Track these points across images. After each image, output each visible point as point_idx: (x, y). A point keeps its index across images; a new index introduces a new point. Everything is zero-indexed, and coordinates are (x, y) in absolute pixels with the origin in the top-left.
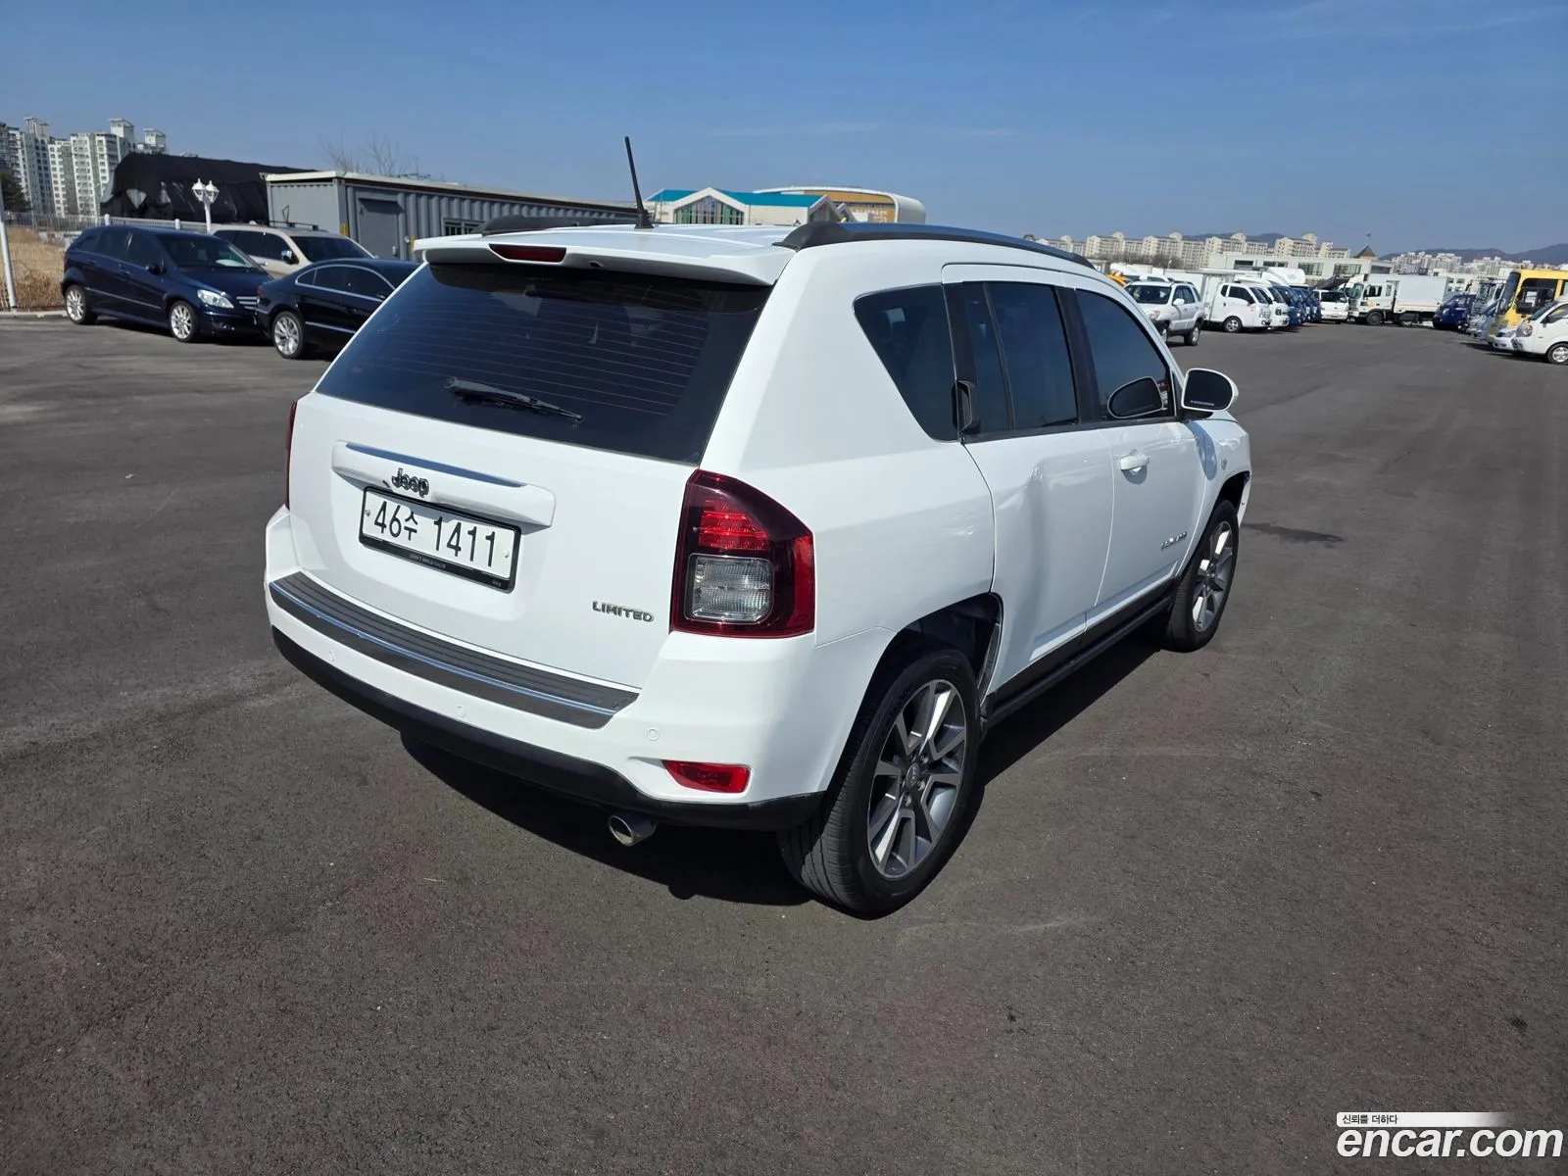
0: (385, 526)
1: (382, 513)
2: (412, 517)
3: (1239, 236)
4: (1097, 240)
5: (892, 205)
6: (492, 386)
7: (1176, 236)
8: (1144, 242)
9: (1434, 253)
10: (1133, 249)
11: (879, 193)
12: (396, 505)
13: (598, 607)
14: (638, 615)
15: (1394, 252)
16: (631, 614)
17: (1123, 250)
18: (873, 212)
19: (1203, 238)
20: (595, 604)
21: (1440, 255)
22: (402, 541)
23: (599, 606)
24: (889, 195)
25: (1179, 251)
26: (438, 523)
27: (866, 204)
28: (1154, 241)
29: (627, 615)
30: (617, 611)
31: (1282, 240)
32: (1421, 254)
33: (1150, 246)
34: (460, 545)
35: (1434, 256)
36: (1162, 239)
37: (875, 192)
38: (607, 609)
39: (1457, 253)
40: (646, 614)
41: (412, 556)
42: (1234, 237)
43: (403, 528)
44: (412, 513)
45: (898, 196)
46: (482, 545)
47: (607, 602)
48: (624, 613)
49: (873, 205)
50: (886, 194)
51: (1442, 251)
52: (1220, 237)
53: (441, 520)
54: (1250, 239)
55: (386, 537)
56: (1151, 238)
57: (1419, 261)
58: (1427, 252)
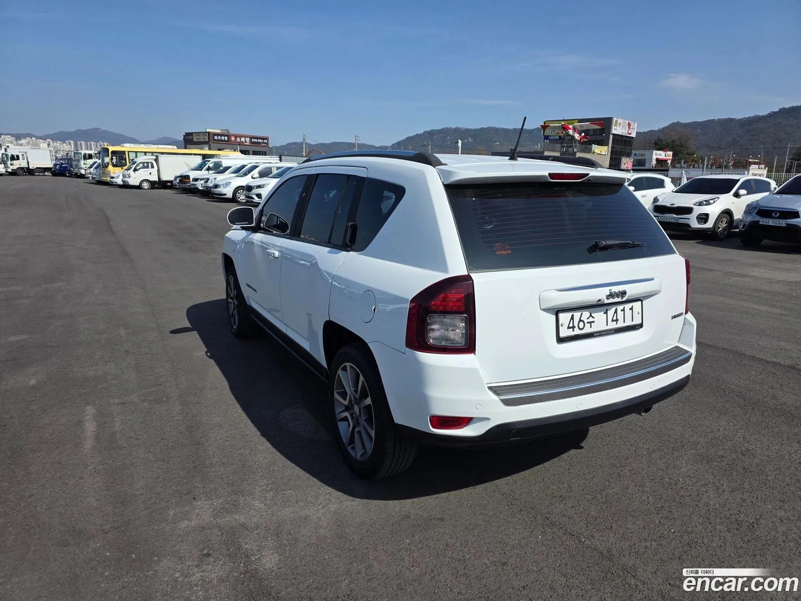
0: (575, 327)
1: (572, 321)
2: (591, 316)
6: (618, 240)
12: (580, 313)
22: (587, 330)
26: (606, 313)
34: (618, 318)
41: (595, 335)
43: (586, 323)
44: (591, 313)
46: (628, 313)
53: (607, 310)
55: (577, 332)
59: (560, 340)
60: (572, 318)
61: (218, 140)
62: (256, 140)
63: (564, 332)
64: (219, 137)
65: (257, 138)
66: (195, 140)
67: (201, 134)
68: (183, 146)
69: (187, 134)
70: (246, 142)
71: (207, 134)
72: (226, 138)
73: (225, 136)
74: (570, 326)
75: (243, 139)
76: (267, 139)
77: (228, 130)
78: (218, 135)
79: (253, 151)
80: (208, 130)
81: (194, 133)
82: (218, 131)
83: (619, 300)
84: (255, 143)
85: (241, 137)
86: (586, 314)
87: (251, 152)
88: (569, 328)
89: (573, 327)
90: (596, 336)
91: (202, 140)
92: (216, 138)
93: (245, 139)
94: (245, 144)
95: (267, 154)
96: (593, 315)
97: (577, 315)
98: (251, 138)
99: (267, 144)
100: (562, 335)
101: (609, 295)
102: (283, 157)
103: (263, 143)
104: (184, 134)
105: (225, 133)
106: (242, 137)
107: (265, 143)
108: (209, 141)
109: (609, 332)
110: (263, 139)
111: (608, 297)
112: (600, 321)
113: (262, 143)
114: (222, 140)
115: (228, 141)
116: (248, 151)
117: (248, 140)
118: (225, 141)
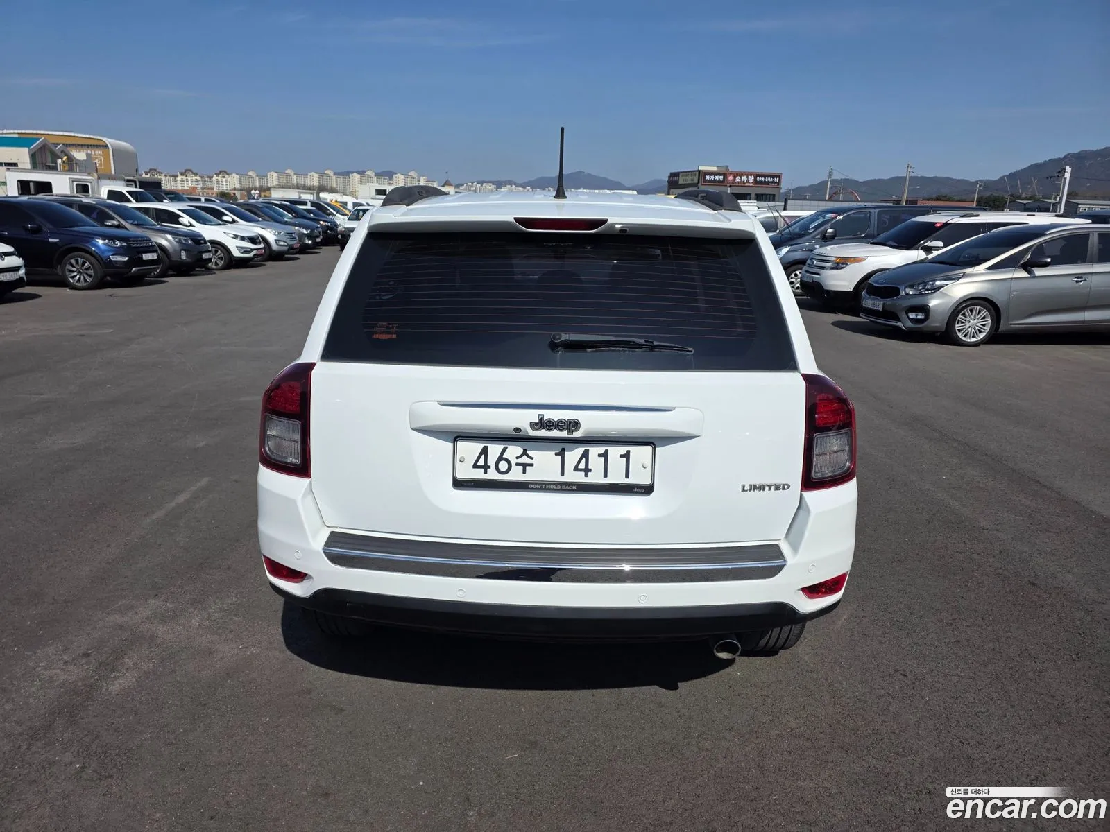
2: (525, 453)
3: (370, 173)
4: (275, 175)
5: (106, 146)
7: (329, 172)
8: (309, 176)
9: (481, 183)
10: (302, 181)
11: (92, 137)
13: (745, 489)
14: (777, 488)
15: (460, 183)
16: (773, 488)
17: (295, 182)
18: (89, 152)
19: (347, 174)
20: (744, 487)
21: (484, 184)
22: (516, 475)
23: (747, 488)
24: (102, 138)
25: (334, 182)
27: (82, 145)
28: (315, 176)
29: (770, 489)
30: (762, 488)
31: (396, 175)
32: (475, 184)
33: (313, 180)
35: (482, 185)
36: (321, 174)
37: (88, 136)
38: (754, 488)
39: (493, 183)
40: (784, 485)
42: (367, 173)
45: (109, 140)
47: (753, 483)
48: (767, 488)
49: (88, 146)
50: (98, 137)
51: (485, 182)
52: (358, 173)
54: (377, 175)
55: (492, 475)
56: (313, 173)
57: (474, 188)
58: (478, 183)
59: (459, 484)
60: (485, 451)
61: (710, 181)
62: (763, 179)
63: (466, 473)
64: (712, 177)
65: (765, 176)
66: (681, 182)
67: (690, 173)
68: (667, 191)
69: (673, 175)
70: (748, 181)
71: (697, 173)
72: (721, 178)
73: (720, 174)
74: (479, 464)
75: (744, 179)
76: (778, 176)
77: (727, 166)
78: (711, 173)
79: (757, 195)
80: (701, 168)
81: (681, 172)
82: (715, 169)
83: (564, 434)
84: (761, 182)
85: (741, 175)
86: (514, 451)
87: (753, 196)
88: (475, 466)
89: (486, 467)
90: (533, 489)
91: (689, 182)
92: (708, 178)
93: (747, 177)
94: (747, 184)
95: (776, 198)
96: (529, 452)
97: (495, 450)
98: (756, 176)
99: (778, 183)
100: (460, 476)
101: (537, 424)
102: (789, 202)
103: (773, 182)
104: (669, 175)
105: (723, 170)
106: (744, 175)
107: (776, 183)
108: (699, 183)
109: (564, 487)
110: (773, 176)
111: (535, 426)
112: (545, 465)
113: (771, 182)
114: (715, 181)
115: (723, 182)
116: (750, 194)
117: (751, 179)
118: (719, 181)
